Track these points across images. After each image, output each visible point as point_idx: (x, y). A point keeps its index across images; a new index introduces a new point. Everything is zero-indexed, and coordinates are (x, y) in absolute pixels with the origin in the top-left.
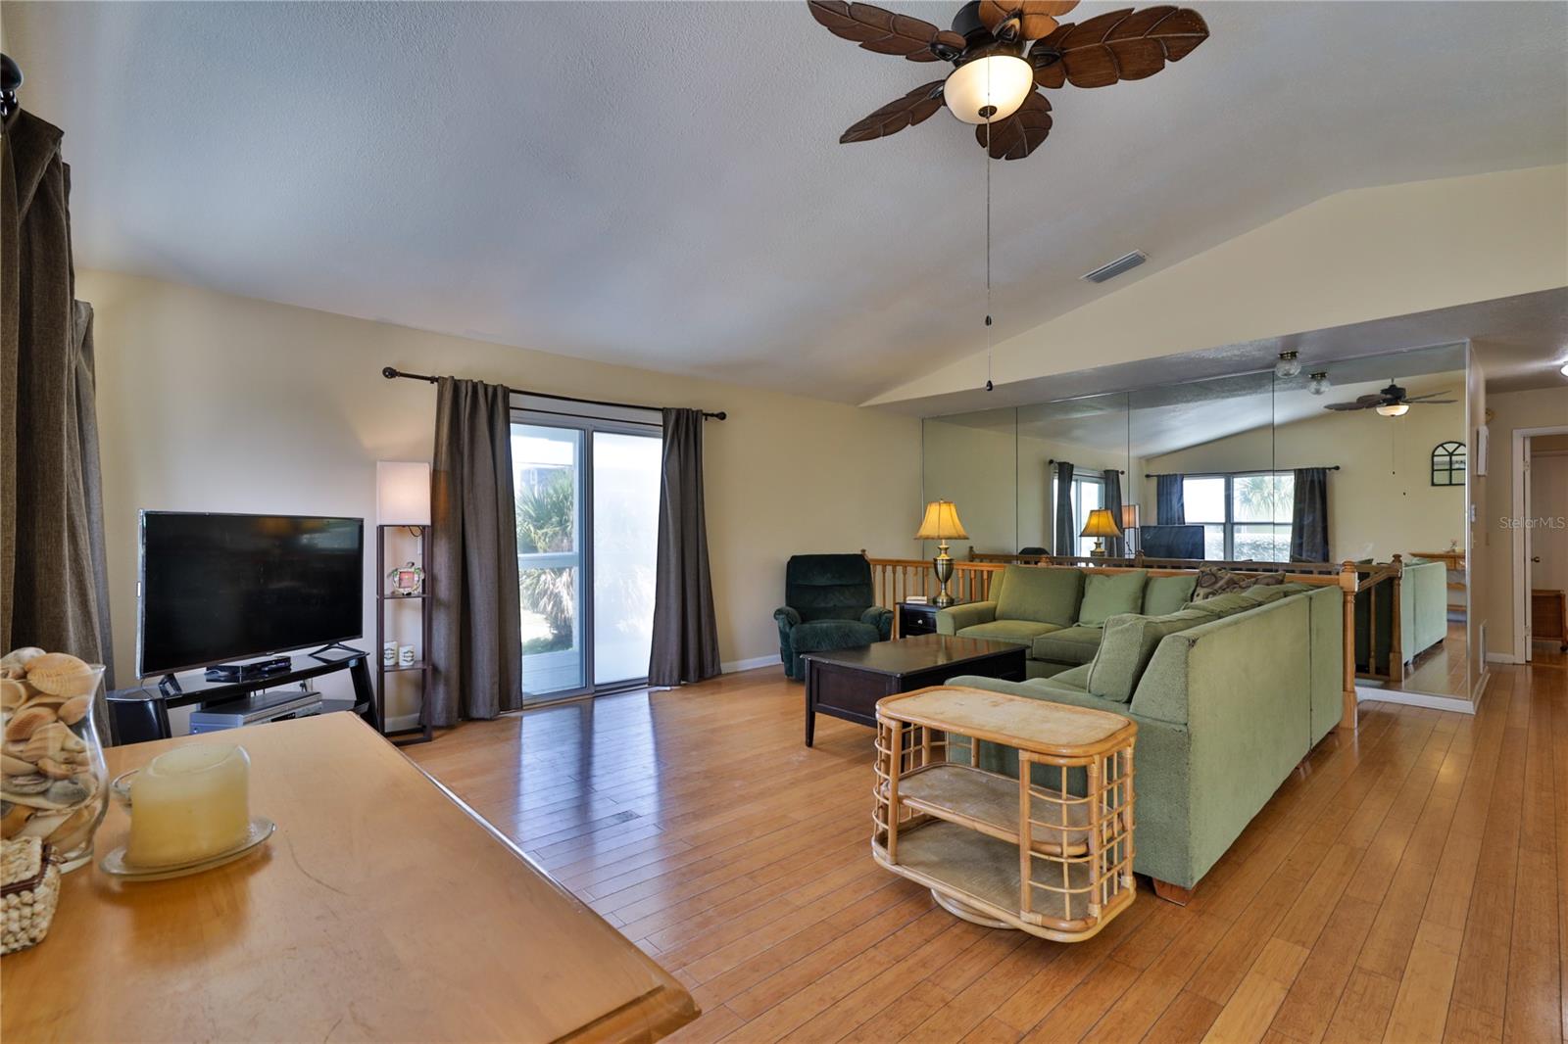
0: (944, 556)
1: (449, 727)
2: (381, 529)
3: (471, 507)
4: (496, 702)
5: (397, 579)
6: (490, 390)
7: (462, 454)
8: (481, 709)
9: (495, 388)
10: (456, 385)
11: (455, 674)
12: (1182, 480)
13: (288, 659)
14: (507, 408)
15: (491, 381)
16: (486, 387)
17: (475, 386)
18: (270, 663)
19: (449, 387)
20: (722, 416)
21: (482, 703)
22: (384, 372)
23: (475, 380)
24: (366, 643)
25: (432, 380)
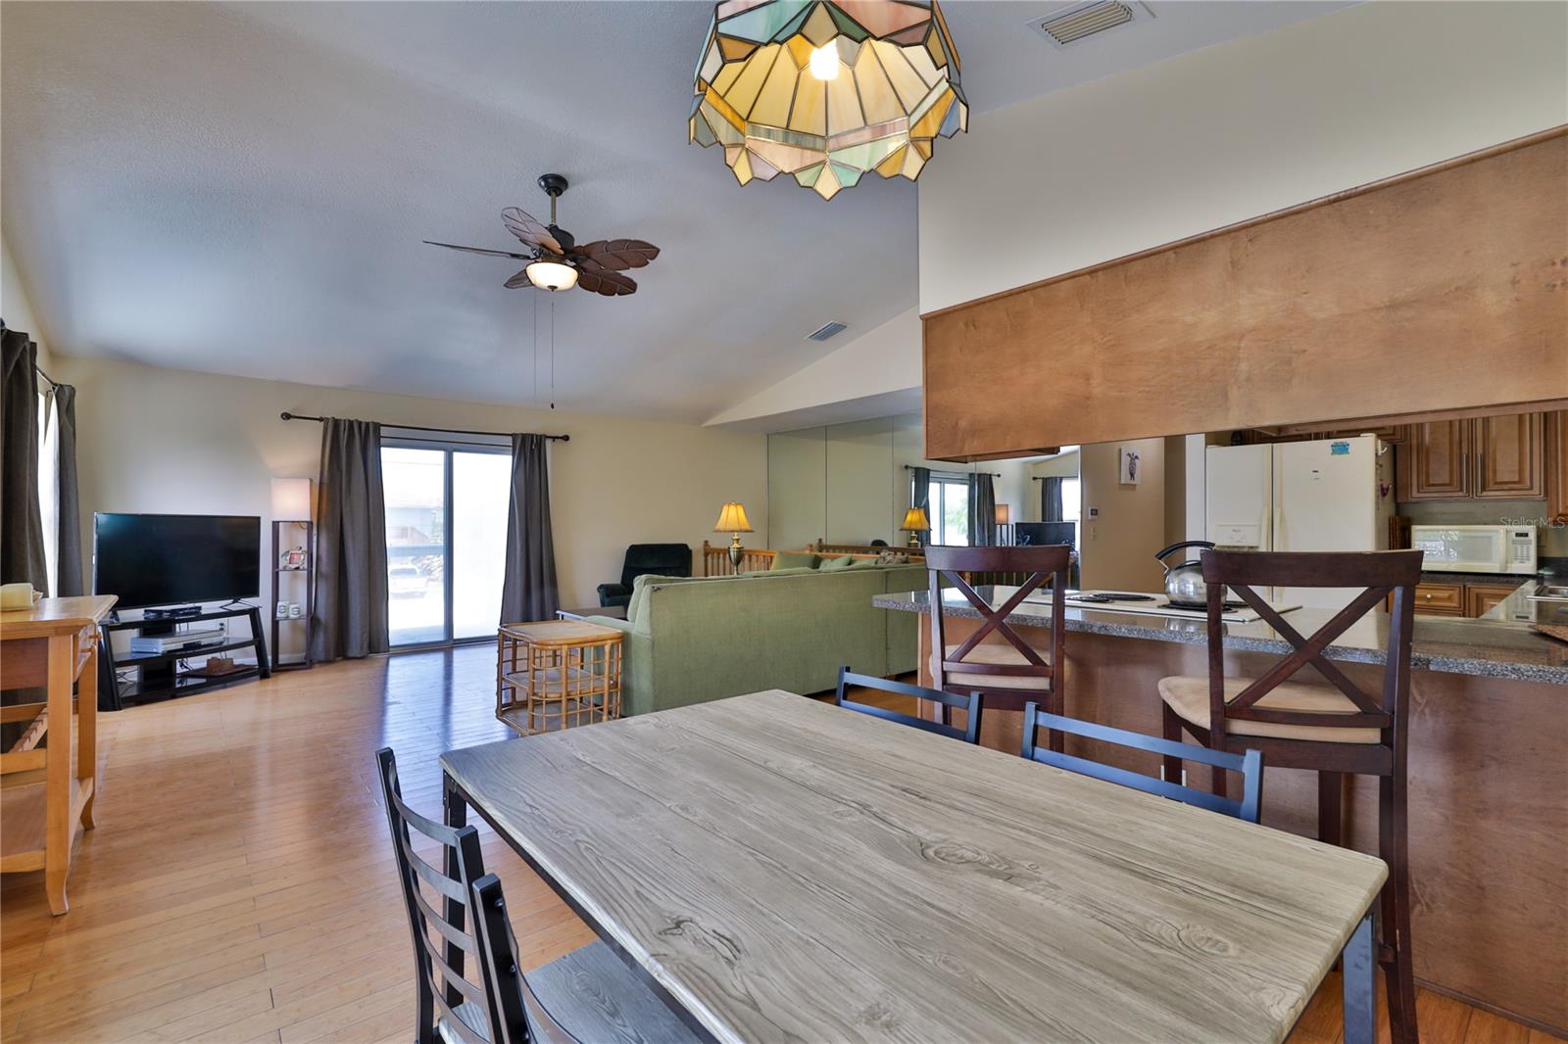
0: (736, 545)
1: (327, 662)
2: (276, 525)
3: (348, 508)
4: (366, 645)
5: (288, 558)
6: (363, 426)
7: (341, 472)
8: (354, 651)
9: (367, 424)
10: (336, 423)
11: (331, 624)
12: (1061, 482)
13: (200, 608)
14: (378, 437)
15: (364, 419)
16: (360, 423)
17: (351, 423)
18: (186, 609)
19: (330, 424)
20: (566, 438)
21: (355, 646)
22: (282, 416)
23: (352, 419)
24: (262, 601)
25: (321, 420)
